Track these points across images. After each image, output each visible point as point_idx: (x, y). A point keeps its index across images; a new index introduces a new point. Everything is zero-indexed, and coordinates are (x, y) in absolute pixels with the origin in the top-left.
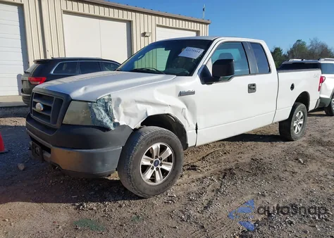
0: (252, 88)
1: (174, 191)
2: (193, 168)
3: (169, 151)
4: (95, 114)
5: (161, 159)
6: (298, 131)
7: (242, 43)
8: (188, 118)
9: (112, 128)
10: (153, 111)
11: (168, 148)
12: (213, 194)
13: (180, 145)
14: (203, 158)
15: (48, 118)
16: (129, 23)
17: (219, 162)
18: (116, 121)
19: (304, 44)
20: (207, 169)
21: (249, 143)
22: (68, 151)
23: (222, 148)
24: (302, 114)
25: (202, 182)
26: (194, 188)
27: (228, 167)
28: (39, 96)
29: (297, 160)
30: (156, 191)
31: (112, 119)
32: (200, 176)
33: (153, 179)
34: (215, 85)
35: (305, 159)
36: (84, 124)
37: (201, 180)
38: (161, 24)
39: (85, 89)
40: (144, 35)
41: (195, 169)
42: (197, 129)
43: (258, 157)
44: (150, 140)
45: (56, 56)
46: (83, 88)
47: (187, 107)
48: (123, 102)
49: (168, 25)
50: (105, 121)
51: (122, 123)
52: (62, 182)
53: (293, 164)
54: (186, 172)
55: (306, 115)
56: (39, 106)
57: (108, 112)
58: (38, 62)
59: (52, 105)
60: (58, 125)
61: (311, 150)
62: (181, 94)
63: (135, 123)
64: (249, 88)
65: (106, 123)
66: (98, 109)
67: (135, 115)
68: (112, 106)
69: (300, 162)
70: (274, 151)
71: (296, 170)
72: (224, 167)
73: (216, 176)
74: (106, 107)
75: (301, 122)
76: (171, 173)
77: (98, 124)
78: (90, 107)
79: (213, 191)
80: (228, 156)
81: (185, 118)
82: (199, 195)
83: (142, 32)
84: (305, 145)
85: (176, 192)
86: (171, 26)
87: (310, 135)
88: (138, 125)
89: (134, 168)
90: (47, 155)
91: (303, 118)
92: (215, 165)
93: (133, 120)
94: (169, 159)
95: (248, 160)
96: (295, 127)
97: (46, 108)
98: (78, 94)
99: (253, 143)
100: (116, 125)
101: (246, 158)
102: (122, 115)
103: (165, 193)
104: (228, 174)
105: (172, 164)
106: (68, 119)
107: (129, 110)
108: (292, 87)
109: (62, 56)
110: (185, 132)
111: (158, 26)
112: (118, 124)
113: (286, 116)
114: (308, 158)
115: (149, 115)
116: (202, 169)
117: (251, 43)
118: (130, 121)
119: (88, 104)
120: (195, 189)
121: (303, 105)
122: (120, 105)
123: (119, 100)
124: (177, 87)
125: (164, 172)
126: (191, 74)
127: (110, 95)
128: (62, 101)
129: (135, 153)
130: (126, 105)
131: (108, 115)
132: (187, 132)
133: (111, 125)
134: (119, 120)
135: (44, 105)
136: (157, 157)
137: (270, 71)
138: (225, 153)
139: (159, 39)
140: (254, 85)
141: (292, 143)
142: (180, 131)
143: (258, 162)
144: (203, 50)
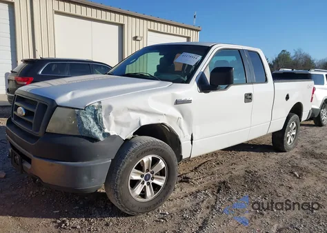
0: (248, 98)
1: (166, 207)
2: (186, 180)
3: (162, 164)
4: (82, 123)
5: (152, 173)
6: (291, 141)
7: (239, 50)
8: (183, 128)
9: (102, 139)
10: (146, 120)
11: (161, 161)
12: (208, 211)
13: (174, 157)
14: (196, 168)
15: (30, 124)
16: (121, 27)
17: (213, 174)
18: (106, 131)
19: (288, 54)
20: (200, 182)
21: (241, 153)
22: (50, 163)
23: (215, 157)
24: (295, 125)
25: (196, 197)
26: (188, 203)
27: (222, 180)
28: (21, 99)
29: (292, 173)
30: (147, 208)
31: (101, 129)
32: (194, 189)
33: (143, 194)
34: (212, 94)
35: (300, 172)
36: (70, 134)
37: (194, 195)
38: (152, 29)
39: (73, 94)
40: (135, 38)
41: (187, 182)
42: (192, 140)
43: (252, 169)
44: (140, 152)
45: (45, 56)
46: (70, 93)
47: (183, 116)
48: (114, 109)
49: (159, 30)
50: (93, 131)
51: (112, 133)
52: (43, 193)
53: (289, 177)
54: (179, 184)
55: (299, 125)
56: (21, 111)
57: (97, 120)
58: (26, 61)
59: (35, 111)
60: (40, 134)
61: (305, 163)
62: (177, 102)
63: (126, 134)
64: (246, 97)
65: (94, 133)
66: (86, 117)
67: (127, 125)
68: (102, 113)
69: (295, 175)
70: (267, 163)
71: (293, 184)
72: (217, 180)
73: (210, 190)
74: (95, 115)
75: (294, 133)
76: (164, 188)
77: (86, 134)
78: (77, 115)
79: (208, 208)
80: (222, 167)
81: (181, 128)
82: (193, 212)
83: (134, 36)
84: (299, 157)
85: (169, 208)
86: (162, 31)
87: (302, 146)
88: (130, 135)
89: (122, 183)
90: (27, 165)
91: (296, 128)
92: (209, 177)
93: (124, 129)
94: (162, 173)
95: (242, 173)
96: (288, 138)
97: (28, 113)
98: (64, 99)
99: (246, 153)
100: (106, 135)
101: (239, 170)
102: (113, 124)
103: (156, 210)
104: (222, 187)
105: (164, 178)
106: (52, 127)
107: (120, 119)
108: (287, 98)
109: (52, 56)
110: (180, 143)
111: (150, 30)
112: (108, 134)
113: (280, 127)
114: (304, 172)
115: (142, 124)
116: (195, 182)
117: (249, 51)
118: (121, 131)
119: (75, 111)
120: (189, 205)
121: (296, 115)
122: (111, 114)
123: (110, 108)
124: (174, 95)
125: (156, 187)
126: (188, 82)
127: (100, 102)
128: (46, 106)
129: (123, 167)
130: (118, 113)
131: (97, 123)
132: (182, 143)
133: (99, 135)
134: (109, 130)
135: (25, 110)
136: (148, 170)
137: (266, 81)
138: (218, 164)
139: (150, 44)
140: (250, 94)
141: (284, 154)
142: (174, 142)
143: (252, 175)
144: (201, 57)
